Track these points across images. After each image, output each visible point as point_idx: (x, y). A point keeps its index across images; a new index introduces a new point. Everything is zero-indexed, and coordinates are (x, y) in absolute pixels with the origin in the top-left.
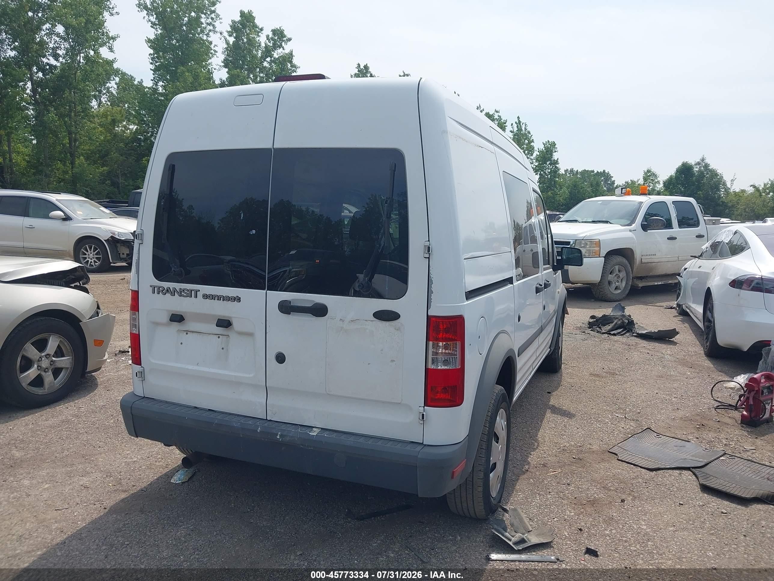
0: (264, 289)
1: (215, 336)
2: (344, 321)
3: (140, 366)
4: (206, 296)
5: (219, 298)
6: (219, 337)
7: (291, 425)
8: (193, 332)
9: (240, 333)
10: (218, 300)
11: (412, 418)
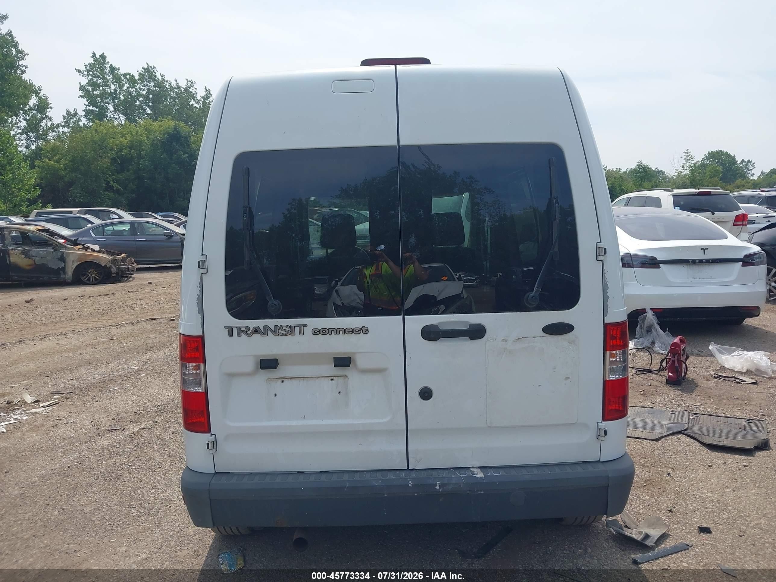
0: (399, 315)
1: (327, 379)
2: (508, 341)
3: (210, 434)
4: (317, 332)
5: (337, 332)
6: (332, 380)
7: (441, 471)
8: (291, 378)
9: (365, 371)
10: (337, 334)
11: (590, 435)
